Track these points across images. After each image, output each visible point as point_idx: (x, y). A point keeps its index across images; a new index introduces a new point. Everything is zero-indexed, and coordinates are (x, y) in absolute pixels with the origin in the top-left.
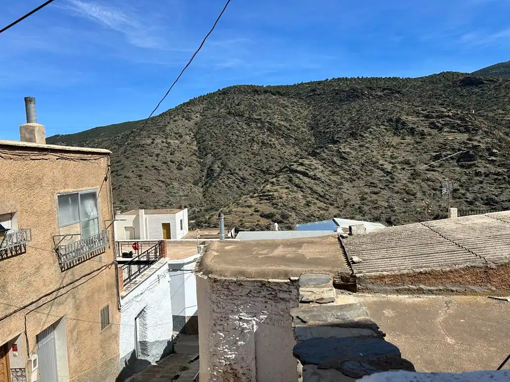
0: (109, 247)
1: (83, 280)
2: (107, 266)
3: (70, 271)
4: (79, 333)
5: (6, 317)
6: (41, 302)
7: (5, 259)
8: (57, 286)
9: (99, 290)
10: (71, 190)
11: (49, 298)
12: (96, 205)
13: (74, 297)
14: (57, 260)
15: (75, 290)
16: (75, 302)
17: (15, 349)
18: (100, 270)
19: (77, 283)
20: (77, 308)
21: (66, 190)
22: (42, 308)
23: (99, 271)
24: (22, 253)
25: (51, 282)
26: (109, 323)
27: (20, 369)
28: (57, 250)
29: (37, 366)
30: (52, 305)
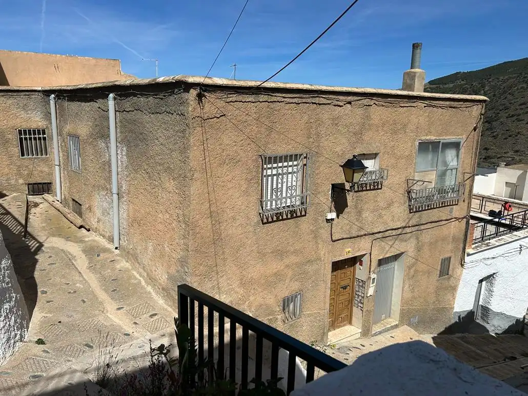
0: (464, 201)
1: (429, 226)
2: (457, 219)
3: (417, 215)
4: (416, 271)
5: (358, 236)
6: (387, 234)
7: (365, 191)
8: (404, 224)
9: (444, 239)
10: (432, 138)
11: (394, 232)
12: (458, 156)
13: (417, 239)
14: (408, 201)
15: (419, 232)
16: (418, 243)
17: (361, 264)
18: (449, 221)
19: (422, 227)
20: (419, 249)
21: (428, 138)
22: (387, 239)
23: (447, 222)
24: (378, 189)
25: (399, 220)
26: (448, 274)
27: (362, 281)
28: (409, 192)
29: (375, 284)
30: (396, 240)
